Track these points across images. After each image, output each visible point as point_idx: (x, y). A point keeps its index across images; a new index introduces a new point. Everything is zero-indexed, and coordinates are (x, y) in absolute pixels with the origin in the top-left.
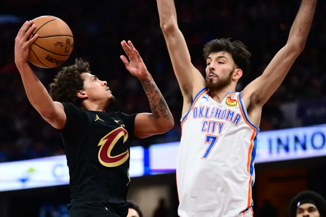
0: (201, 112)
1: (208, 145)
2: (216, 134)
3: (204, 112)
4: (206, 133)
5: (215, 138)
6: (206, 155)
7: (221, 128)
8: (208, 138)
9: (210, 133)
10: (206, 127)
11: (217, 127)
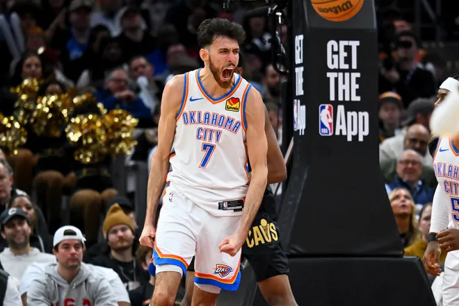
0: (192, 118)
1: (204, 153)
2: (213, 142)
3: (196, 117)
4: (201, 141)
5: (212, 147)
6: (204, 164)
7: (218, 136)
8: (205, 147)
9: (207, 142)
10: (202, 134)
11: (214, 135)
